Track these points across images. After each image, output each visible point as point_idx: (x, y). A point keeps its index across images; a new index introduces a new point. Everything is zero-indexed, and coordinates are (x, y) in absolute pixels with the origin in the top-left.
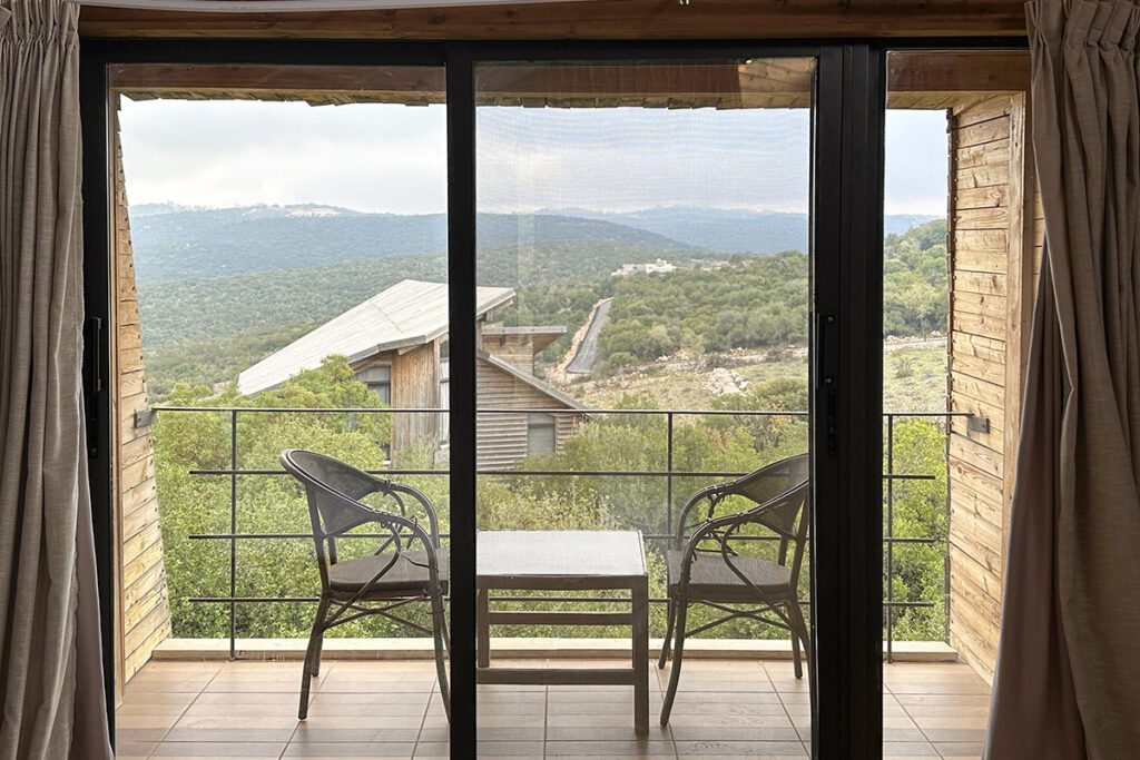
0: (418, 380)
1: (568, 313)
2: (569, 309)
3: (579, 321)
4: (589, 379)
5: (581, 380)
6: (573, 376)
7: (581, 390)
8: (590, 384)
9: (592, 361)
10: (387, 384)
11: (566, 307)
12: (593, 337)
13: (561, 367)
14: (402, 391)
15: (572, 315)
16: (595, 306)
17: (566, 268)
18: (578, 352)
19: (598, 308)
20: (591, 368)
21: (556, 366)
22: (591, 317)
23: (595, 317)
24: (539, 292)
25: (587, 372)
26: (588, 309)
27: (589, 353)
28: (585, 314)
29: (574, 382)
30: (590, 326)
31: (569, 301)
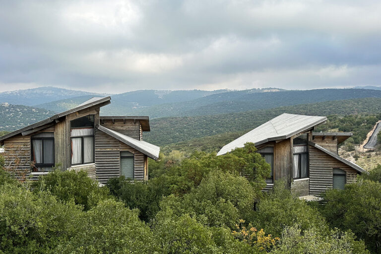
0: (284, 153)
1: (365, 126)
2: (365, 124)
3: (370, 129)
4: (373, 151)
5: (370, 151)
6: (366, 150)
7: (370, 155)
8: (374, 153)
9: (375, 144)
10: (272, 154)
11: (364, 123)
12: (375, 135)
13: (362, 146)
14: (278, 157)
15: (367, 126)
16: (377, 123)
17: (365, 108)
18: (369, 140)
19: (378, 124)
20: (374, 146)
21: (360, 145)
22: (375, 127)
23: (376, 127)
24: (354, 117)
25: (372, 148)
26: (374, 124)
27: (374, 141)
28: (372, 126)
29: (367, 152)
30: (374, 131)
31: (366, 121)
